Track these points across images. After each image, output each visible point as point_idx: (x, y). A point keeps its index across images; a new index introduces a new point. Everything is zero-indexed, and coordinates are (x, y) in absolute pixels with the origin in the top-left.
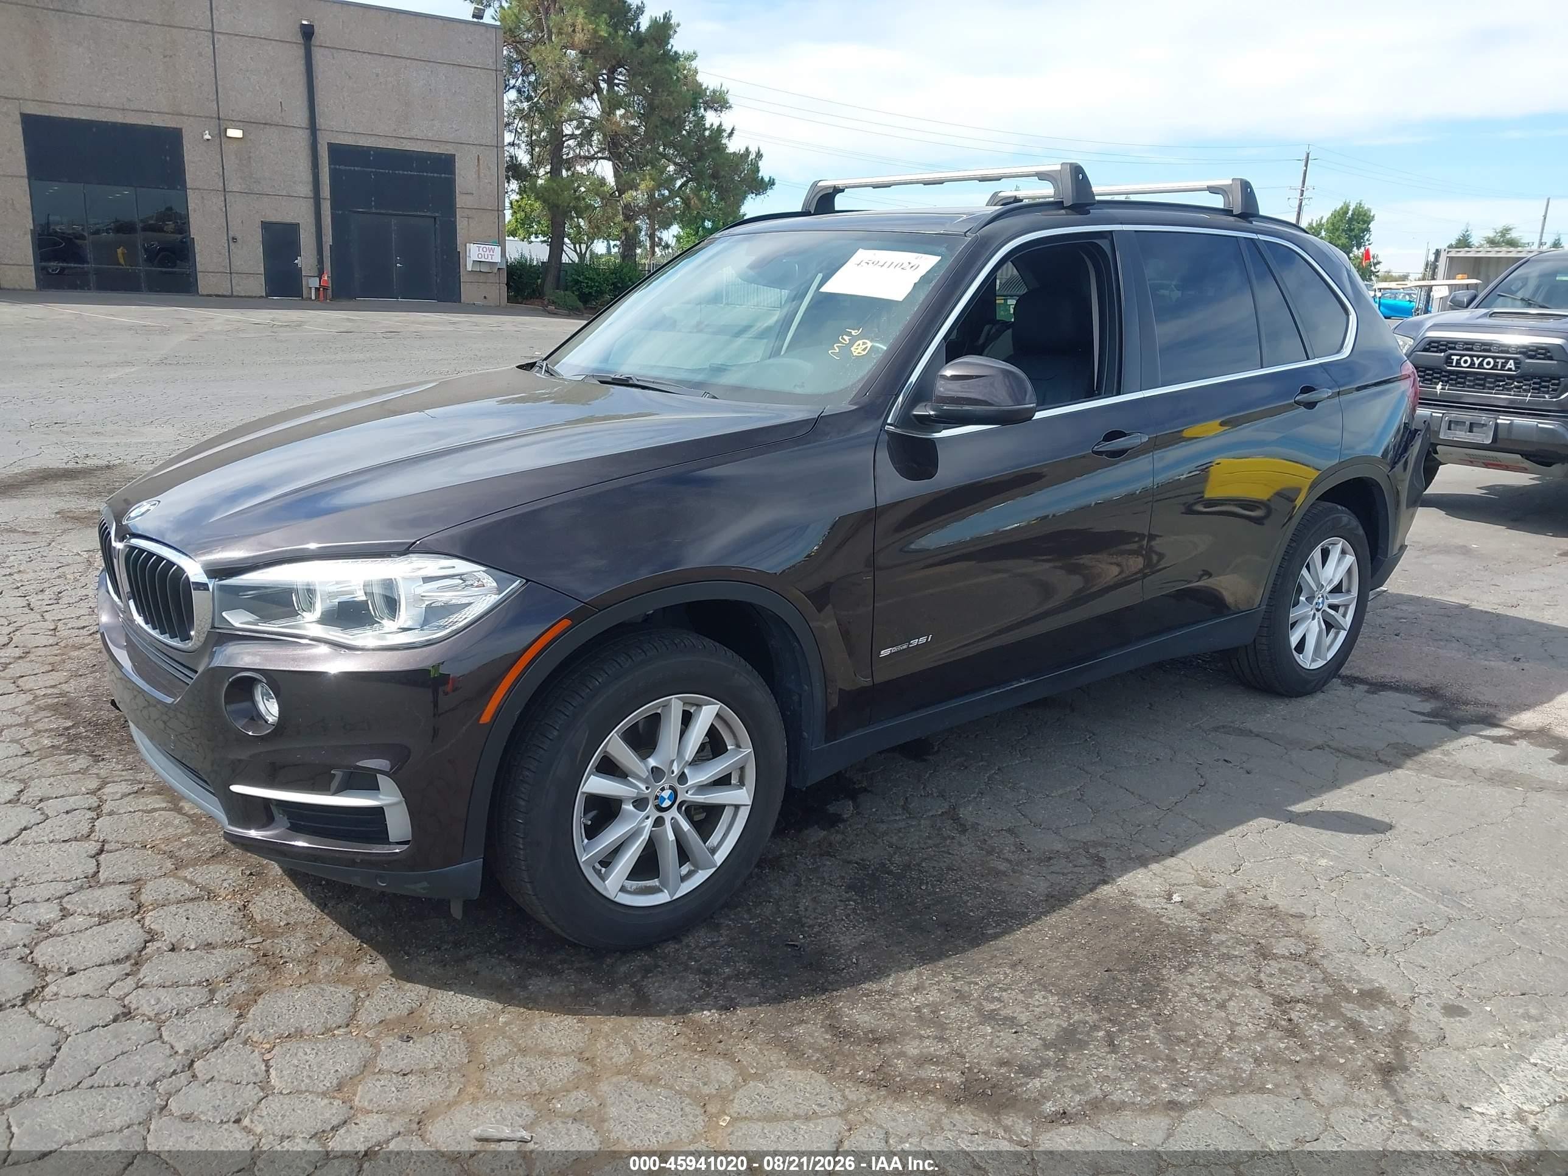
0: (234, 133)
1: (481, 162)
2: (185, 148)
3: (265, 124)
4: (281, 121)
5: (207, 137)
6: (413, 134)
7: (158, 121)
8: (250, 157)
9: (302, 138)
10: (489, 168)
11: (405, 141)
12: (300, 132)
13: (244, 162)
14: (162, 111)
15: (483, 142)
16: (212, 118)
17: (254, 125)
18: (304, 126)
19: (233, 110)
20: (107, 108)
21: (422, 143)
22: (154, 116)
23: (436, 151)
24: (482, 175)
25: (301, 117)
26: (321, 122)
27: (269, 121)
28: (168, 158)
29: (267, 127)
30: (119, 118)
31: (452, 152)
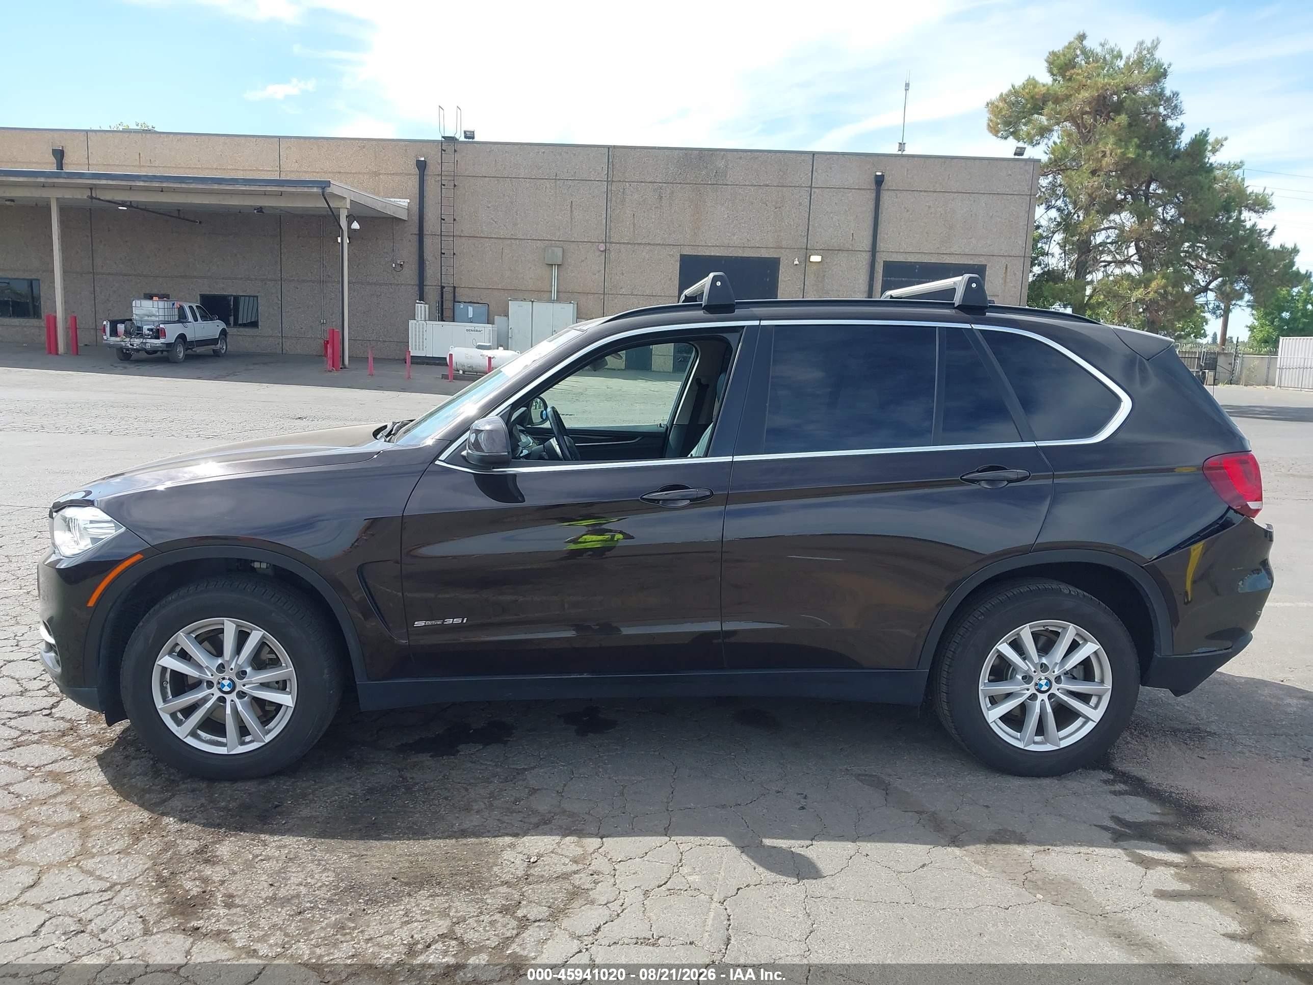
0: (815, 258)
1: (1008, 269)
2: (780, 271)
3: (839, 250)
4: (850, 247)
5: (796, 262)
6: (952, 250)
7: (764, 254)
8: (824, 276)
9: (865, 258)
10: (1015, 274)
11: (945, 256)
12: (864, 254)
13: (820, 280)
14: (768, 246)
15: (1013, 254)
16: (802, 248)
17: (831, 252)
18: (867, 250)
19: (817, 242)
20: (733, 247)
21: (960, 256)
22: (763, 250)
23: (971, 262)
24: (1008, 280)
25: (866, 244)
26: (881, 246)
27: (842, 248)
28: (768, 280)
29: (840, 252)
30: (740, 253)
31: (984, 263)
